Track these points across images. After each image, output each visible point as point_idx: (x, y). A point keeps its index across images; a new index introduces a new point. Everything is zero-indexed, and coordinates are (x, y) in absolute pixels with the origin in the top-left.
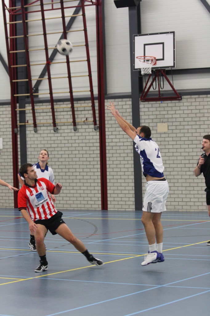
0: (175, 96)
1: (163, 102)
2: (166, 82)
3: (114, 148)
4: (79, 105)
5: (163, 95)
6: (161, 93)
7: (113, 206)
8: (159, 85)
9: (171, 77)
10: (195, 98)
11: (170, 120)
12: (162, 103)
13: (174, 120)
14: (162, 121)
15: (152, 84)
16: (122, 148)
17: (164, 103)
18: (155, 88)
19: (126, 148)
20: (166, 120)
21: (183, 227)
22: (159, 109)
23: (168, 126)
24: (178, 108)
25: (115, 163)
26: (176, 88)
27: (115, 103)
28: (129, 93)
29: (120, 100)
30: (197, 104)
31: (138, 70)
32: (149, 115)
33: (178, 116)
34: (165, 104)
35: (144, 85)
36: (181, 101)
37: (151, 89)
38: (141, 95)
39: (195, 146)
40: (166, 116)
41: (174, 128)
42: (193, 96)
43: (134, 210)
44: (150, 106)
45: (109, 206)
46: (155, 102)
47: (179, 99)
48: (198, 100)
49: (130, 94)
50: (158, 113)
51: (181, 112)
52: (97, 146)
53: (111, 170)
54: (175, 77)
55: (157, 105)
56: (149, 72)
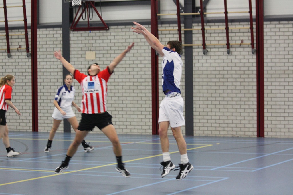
0: (103, 26)
1: (91, 32)
2: (95, 13)
3: (45, 74)
4: (13, 34)
5: (91, 25)
6: (90, 23)
7: (43, 128)
8: (89, 16)
9: (100, 9)
10: (122, 29)
11: (97, 49)
12: (90, 33)
13: (102, 48)
14: (90, 49)
15: (81, 15)
16: (52, 74)
17: (92, 33)
18: (84, 18)
19: (56, 74)
20: (93, 49)
21: (109, 148)
22: (87, 38)
23: (96, 54)
24: (106, 38)
25: (45, 87)
26: (104, 19)
27: (47, 32)
29: (52, 29)
30: (124, 34)
31: (69, 1)
32: (78, 44)
33: (106, 45)
34: (93, 33)
35: (74, 15)
36: (108, 31)
37: (81, 20)
38: (71, 25)
39: (120, 73)
40: (94, 45)
41: (101, 56)
42: (120, 27)
43: (63, 132)
44: (79, 35)
45: (39, 128)
46: (84, 32)
47: (106, 29)
48: (124, 30)
49: (61, 24)
50: (87, 42)
51: (108, 41)
52: (29, 72)
53: (42, 94)
54: (103, 8)
55: (87, 35)
56: (79, 3)
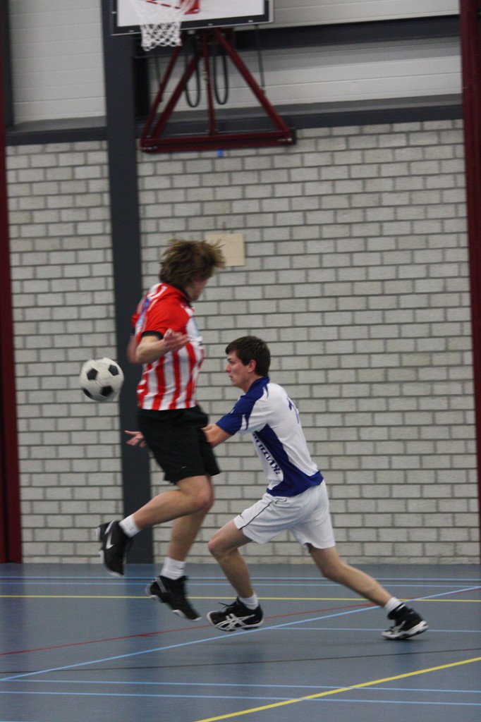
0: (272, 130)
1: (225, 153)
2: (236, 79)
3: (44, 328)
5: (224, 125)
6: (218, 118)
7: (40, 548)
8: (211, 89)
9: (257, 63)
10: (347, 137)
11: (252, 221)
12: (221, 157)
13: (268, 219)
14: (224, 223)
15: (182, 87)
16: (72, 327)
17: (229, 157)
18: (193, 100)
19: (87, 327)
20: (235, 222)
22: (210, 180)
23: (246, 243)
24: (282, 176)
25: (47, 383)
26: (274, 98)
27: (46, 160)
28: (99, 118)
29: (64, 146)
30: (355, 157)
31: (132, 32)
32: (173, 203)
33: (282, 205)
34: (231, 160)
35: (155, 88)
36: (293, 150)
37: (182, 106)
38: (142, 126)
39: (346, 318)
40: (238, 207)
41: (268, 249)
42: (338, 131)
44: (177, 167)
45: (27, 549)
46: (194, 155)
47: (284, 140)
48: (356, 143)
49: (103, 124)
50: (207, 194)
51: (294, 190)
53: (34, 411)
54: (270, 56)
55: (205, 166)
56: (172, 40)
